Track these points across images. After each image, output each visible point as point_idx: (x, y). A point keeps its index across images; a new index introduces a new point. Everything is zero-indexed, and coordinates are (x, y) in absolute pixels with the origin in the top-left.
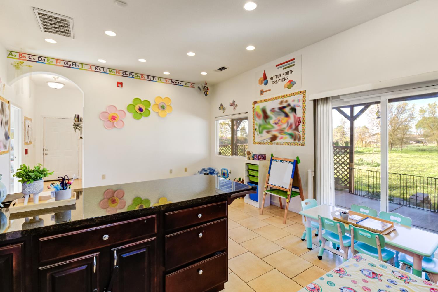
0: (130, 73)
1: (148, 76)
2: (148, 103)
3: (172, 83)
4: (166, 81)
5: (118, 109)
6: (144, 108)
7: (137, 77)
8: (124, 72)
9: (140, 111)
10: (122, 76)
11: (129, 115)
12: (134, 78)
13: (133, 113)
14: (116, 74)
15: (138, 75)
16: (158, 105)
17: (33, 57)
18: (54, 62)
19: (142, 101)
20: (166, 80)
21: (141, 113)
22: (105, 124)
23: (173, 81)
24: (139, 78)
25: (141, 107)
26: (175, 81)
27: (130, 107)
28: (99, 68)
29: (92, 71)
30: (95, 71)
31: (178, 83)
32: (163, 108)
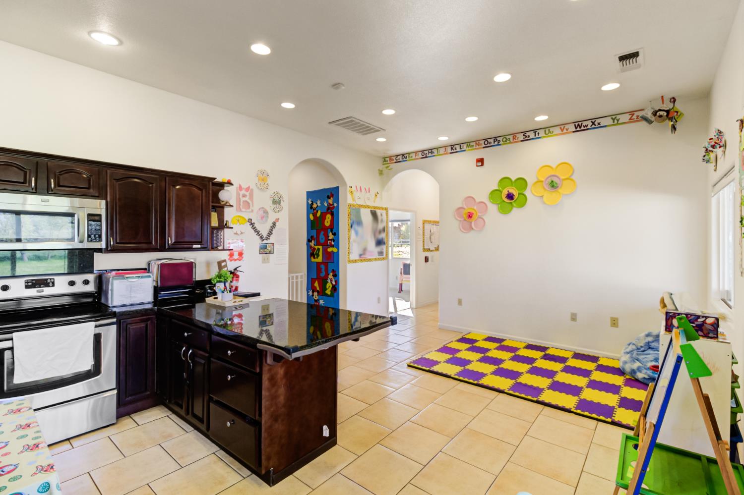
0: (495, 139)
1: (524, 133)
2: (522, 182)
3: (576, 128)
4: (562, 130)
5: (478, 200)
6: (515, 193)
7: (506, 141)
8: (486, 140)
9: (508, 198)
10: (484, 147)
11: (492, 208)
12: (500, 145)
13: (498, 204)
14: (475, 147)
15: (508, 137)
16: (542, 181)
17: (399, 157)
18: (413, 155)
19: (513, 180)
20: (562, 127)
21: (511, 203)
22: (461, 225)
23: (578, 124)
24: (508, 142)
25: (511, 191)
26: (585, 123)
27: (494, 194)
28: (455, 146)
29: (447, 153)
30: (451, 153)
31: (593, 123)
32: (553, 186)
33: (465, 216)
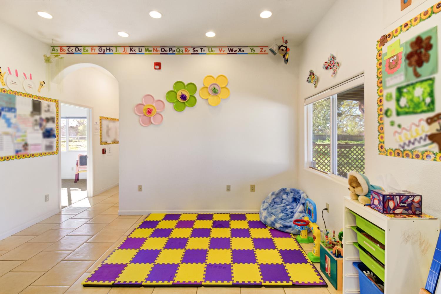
0: (171, 48)
1: (194, 48)
2: (192, 86)
3: (229, 51)
4: (220, 51)
5: (156, 98)
6: (188, 95)
7: (179, 52)
8: (163, 47)
9: (182, 99)
10: (161, 54)
11: (169, 106)
12: (175, 54)
13: (174, 103)
14: (153, 52)
15: (181, 49)
16: (207, 88)
17: (72, 48)
18: (89, 49)
19: (186, 84)
20: (220, 48)
21: (184, 103)
22: (141, 120)
23: (231, 49)
24: (181, 52)
25: (184, 93)
26: (235, 49)
27: (170, 94)
28: (134, 48)
29: (126, 53)
30: (130, 53)
31: (240, 50)
32: (215, 92)
33: (145, 112)
